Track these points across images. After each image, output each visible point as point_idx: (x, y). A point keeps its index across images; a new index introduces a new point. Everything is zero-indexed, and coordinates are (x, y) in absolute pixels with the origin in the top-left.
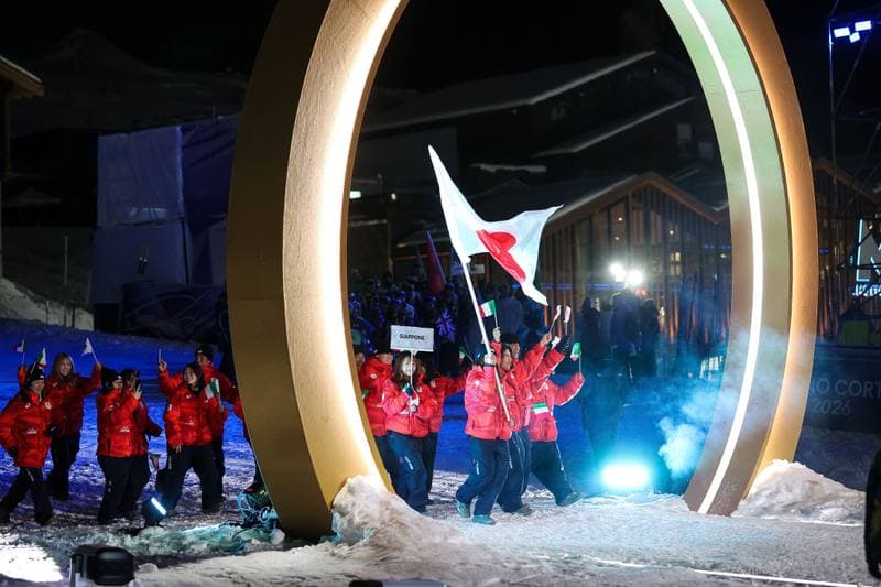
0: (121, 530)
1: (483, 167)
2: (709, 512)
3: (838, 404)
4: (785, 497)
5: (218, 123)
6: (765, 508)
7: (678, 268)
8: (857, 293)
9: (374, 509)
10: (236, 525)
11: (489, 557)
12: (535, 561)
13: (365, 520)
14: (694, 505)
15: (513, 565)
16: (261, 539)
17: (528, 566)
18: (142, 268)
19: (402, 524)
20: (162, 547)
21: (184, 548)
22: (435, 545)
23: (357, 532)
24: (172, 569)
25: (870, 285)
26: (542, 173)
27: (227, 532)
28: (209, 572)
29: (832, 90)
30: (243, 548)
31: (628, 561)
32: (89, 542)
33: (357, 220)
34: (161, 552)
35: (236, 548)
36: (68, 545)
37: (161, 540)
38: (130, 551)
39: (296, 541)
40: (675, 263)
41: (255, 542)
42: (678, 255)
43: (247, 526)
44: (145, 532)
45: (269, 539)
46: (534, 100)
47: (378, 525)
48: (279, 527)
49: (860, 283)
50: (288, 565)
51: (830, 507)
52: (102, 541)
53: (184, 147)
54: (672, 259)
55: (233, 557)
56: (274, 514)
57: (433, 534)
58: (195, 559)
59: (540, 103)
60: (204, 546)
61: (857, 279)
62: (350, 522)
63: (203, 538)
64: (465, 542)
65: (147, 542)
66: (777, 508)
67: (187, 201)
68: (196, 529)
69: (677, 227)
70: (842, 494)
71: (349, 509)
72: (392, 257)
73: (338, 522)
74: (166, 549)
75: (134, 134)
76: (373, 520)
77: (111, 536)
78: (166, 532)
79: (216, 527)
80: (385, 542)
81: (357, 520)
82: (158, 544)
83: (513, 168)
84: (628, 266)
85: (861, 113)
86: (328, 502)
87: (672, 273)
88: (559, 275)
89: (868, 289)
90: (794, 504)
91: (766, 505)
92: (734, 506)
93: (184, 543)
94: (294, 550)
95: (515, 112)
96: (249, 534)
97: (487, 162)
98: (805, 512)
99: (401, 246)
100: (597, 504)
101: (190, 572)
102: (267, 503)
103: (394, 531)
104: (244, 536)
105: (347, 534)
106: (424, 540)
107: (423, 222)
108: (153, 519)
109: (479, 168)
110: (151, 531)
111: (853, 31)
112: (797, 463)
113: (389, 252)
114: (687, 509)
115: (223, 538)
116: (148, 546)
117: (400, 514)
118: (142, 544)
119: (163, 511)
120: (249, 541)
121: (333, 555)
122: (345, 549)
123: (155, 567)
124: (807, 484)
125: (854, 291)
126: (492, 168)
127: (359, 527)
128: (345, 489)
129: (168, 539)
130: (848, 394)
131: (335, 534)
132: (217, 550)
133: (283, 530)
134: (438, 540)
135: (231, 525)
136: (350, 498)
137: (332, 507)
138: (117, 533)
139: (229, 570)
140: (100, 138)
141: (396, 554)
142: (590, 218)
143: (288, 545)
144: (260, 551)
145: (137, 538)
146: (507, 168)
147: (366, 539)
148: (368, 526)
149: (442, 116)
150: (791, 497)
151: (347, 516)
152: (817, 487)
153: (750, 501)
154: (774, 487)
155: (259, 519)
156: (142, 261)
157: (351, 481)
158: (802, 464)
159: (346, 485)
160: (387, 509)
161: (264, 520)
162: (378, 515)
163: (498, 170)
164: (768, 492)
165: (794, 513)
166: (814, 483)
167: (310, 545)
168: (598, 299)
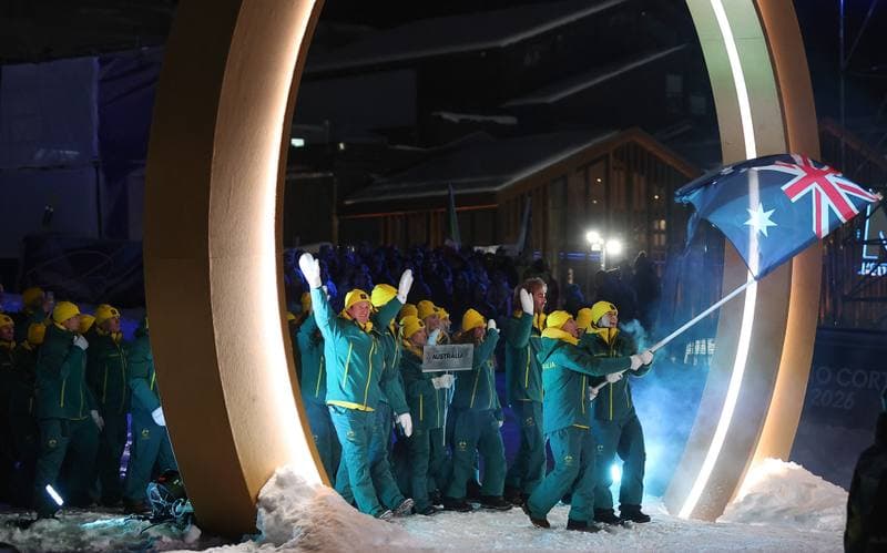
0: (9, 522)
1: (446, 116)
2: (691, 517)
3: (840, 396)
4: (779, 502)
5: (141, 55)
6: (754, 514)
7: (663, 237)
8: (865, 271)
9: (304, 504)
10: (144, 520)
13: (296, 516)
14: (674, 509)
16: (173, 537)
18: (47, 218)
19: (339, 523)
20: (57, 542)
21: (83, 544)
22: (376, 547)
23: (286, 531)
25: (878, 263)
26: (511, 125)
27: (133, 527)
29: (842, 41)
30: (151, 546)
33: (298, 172)
34: (56, 549)
35: (145, 546)
37: (55, 534)
38: (18, 547)
39: (217, 540)
40: (659, 232)
41: (167, 539)
42: (663, 222)
43: (156, 521)
44: (38, 525)
45: (182, 537)
46: (505, 43)
47: (309, 523)
48: (194, 522)
49: (867, 261)
51: (828, 513)
53: (102, 82)
54: (656, 227)
56: (188, 508)
57: (374, 536)
59: (511, 45)
60: (106, 543)
61: (864, 256)
62: (278, 518)
63: (104, 534)
65: (39, 536)
66: (770, 513)
67: (102, 143)
68: (98, 522)
69: (662, 192)
70: (842, 500)
71: (278, 504)
72: (338, 215)
73: (264, 519)
74: (62, 546)
75: (44, 65)
76: (305, 516)
78: (62, 526)
79: (121, 520)
80: (316, 544)
81: (287, 516)
82: (52, 540)
83: (479, 118)
84: (606, 235)
85: (874, 68)
86: (252, 495)
87: (656, 243)
89: (876, 268)
90: (789, 509)
91: (757, 510)
92: (719, 511)
93: (83, 538)
94: (210, 549)
95: (483, 54)
96: (160, 531)
97: (448, 111)
98: (800, 519)
99: (348, 202)
102: (181, 495)
103: (329, 530)
104: (153, 532)
105: (273, 532)
106: (363, 542)
107: (373, 176)
108: (48, 510)
109: (440, 117)
110: (45, 524)
112: (792, 463)
113: (334, 211)
114: (666, 512)
115: (128, 534)
116: (40, 540)
117: (335, 511)
118: (33, 539)
119: (59, 501)
120: (159, 538)
122: (270, 551)
124: (803, 487)
125: (860, 270)
126: (455, 118)
127: (288, 525)
128: (272, 481)
129: (64, 534)
130: (852, 385)
131: (260, 533)
132: (121, 547)
133: (199, 527)
134: (379, 542)
135: (139, 519)
136: (278, 492)
137: (257, 500)
138: (4, 525)
140: (4, 67)
142: (565, 178)
143: (202, 545)
144: (171, 550)
145: (27, 532)
146: (472, 117)
147: (295, 539)
148: (298, 524)
149: (400, 57)
150: (785, 502)
151: (274, 513)
152: (813, 491)
153: (738, 506)
154: (766, 491)
155: (172, 513)
156: (47, 211)
157: (280, 471)
158: (798, 464)
159: (275, 475)
160: (321, 504)
161: (178, 514)
162: (310, 511)
163: (462, 120)
164: (758, 497)
165: (787, 521)
166: (810, 486)
167: (229, 544)
168: (571, 271)
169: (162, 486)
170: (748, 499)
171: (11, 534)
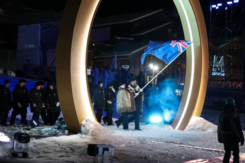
0: (25, 129)
1: (117, 38)
2: (178, 130)
3: (210, 103)
4: (198, 126)
5: (50, 23)
6: (192, 129)
9: (92, 125)
10: (55, 128)
11: (122, 139)
12: (134, 141)
14: (174, 127)
15: (129, 141)
16: (62, 133)
17: (132, 142)
18: (29, 60)
19: (100, 130)
21: (42, 134)
23: (88, 132)
24: (39, 139)
26: (133, 40)
27: (53, 130)
28: (49, 141)
30: (57, 135)
31: (158, 141)
32: (16, 132)
34: (36, 135)
35: (56, 135)
36: (11, 132)
37: (35, 132)
38: (28, 134)
39: (71, 133)
41: (61, 133)
43: (58, 129)
44: (31, 130)
45: (64, 133)
46: (131, 21)
47: (93, 130)
48: (67, 129)
50: (69, 140)
51: (210, 129)
52: (20, 131)
53: (41, 30)
55: (55, 137)
56: (65, 126)
57: (107, 133)
58: (45, 137)
60: (47, 134)
62: (86, 129)
63: (47, 132)
64: (116, 135)
65: (32, 132)
66: (196, 129)
67: (41, 43)
68: (45, 129)
70: (212, 126)
71: (86, 125)
72: (93, 60)
73: (83, 129)
74: (37, 134)
75: (28, 25)
76: (92, 128)
77: (22, 130)
79: (50, 129)
80: (95, 134)
81: (88, 128)
83: (125, 38)
84: (154, 65)
86: (80, 123)
88: (136, 67)
90: (200, 128)
92: (185, 128)
93: (42, 133)
95: (126, 24)
96: (59, 131)
97: (118, 37)
98: (203, 130)
100: (149, 126)
101: (44, 140)
102: (64, 123)
103: (97, 131)
104: (58, 131)
105: (85, 132)
106: (105, 134)
107: (101, 51)
108: (33, 126)
109: (116, 38)
110: (33, 129)
111: (217, 6)
114: (172, 128)
116: (32, 133)
117: (99, 127)
118: (31, 133)
119: (36, 124)
120: (59, 133)
121: (81, 137)
122: (84, 136)
123: (35, 139)
124: (204, 123)
126: (119, 38)
127: (88, 130)
128: (84, 120)
129: (37, 132)
130: (213, 100)
131: (82, 132)
132: (50, 135)
134: (109, 134)
136: (86, 123)
137: (81, 125)
138: (24, 129)
139: (54, 140)
140: (19, 26)
141: (98, 137)
143: (69, 134)
144: (62, 135)
145: (29, 131)
146: (124, 38)
147: (90, 133)
148: (90, 130)
149: (107, 24)
150: (199, 126)
151: (85, 127)
152: (206, 124)
153: (189, 127)
154: (195, 124)
155: (62, 127)
156: (28, 59)
157: (86, 118)
158: (202, 118)
159: (85, 119)
160: (96, 126)
161: (63, 127)
162: (93, 127)
163: (121, 39)
164: (193, 125)
165: (200, 131)
166: (205, 123)
167: (75, 134)
168: (146, 73)
169: (59, 121)
170: (191, 125)
171: (26, 131)
